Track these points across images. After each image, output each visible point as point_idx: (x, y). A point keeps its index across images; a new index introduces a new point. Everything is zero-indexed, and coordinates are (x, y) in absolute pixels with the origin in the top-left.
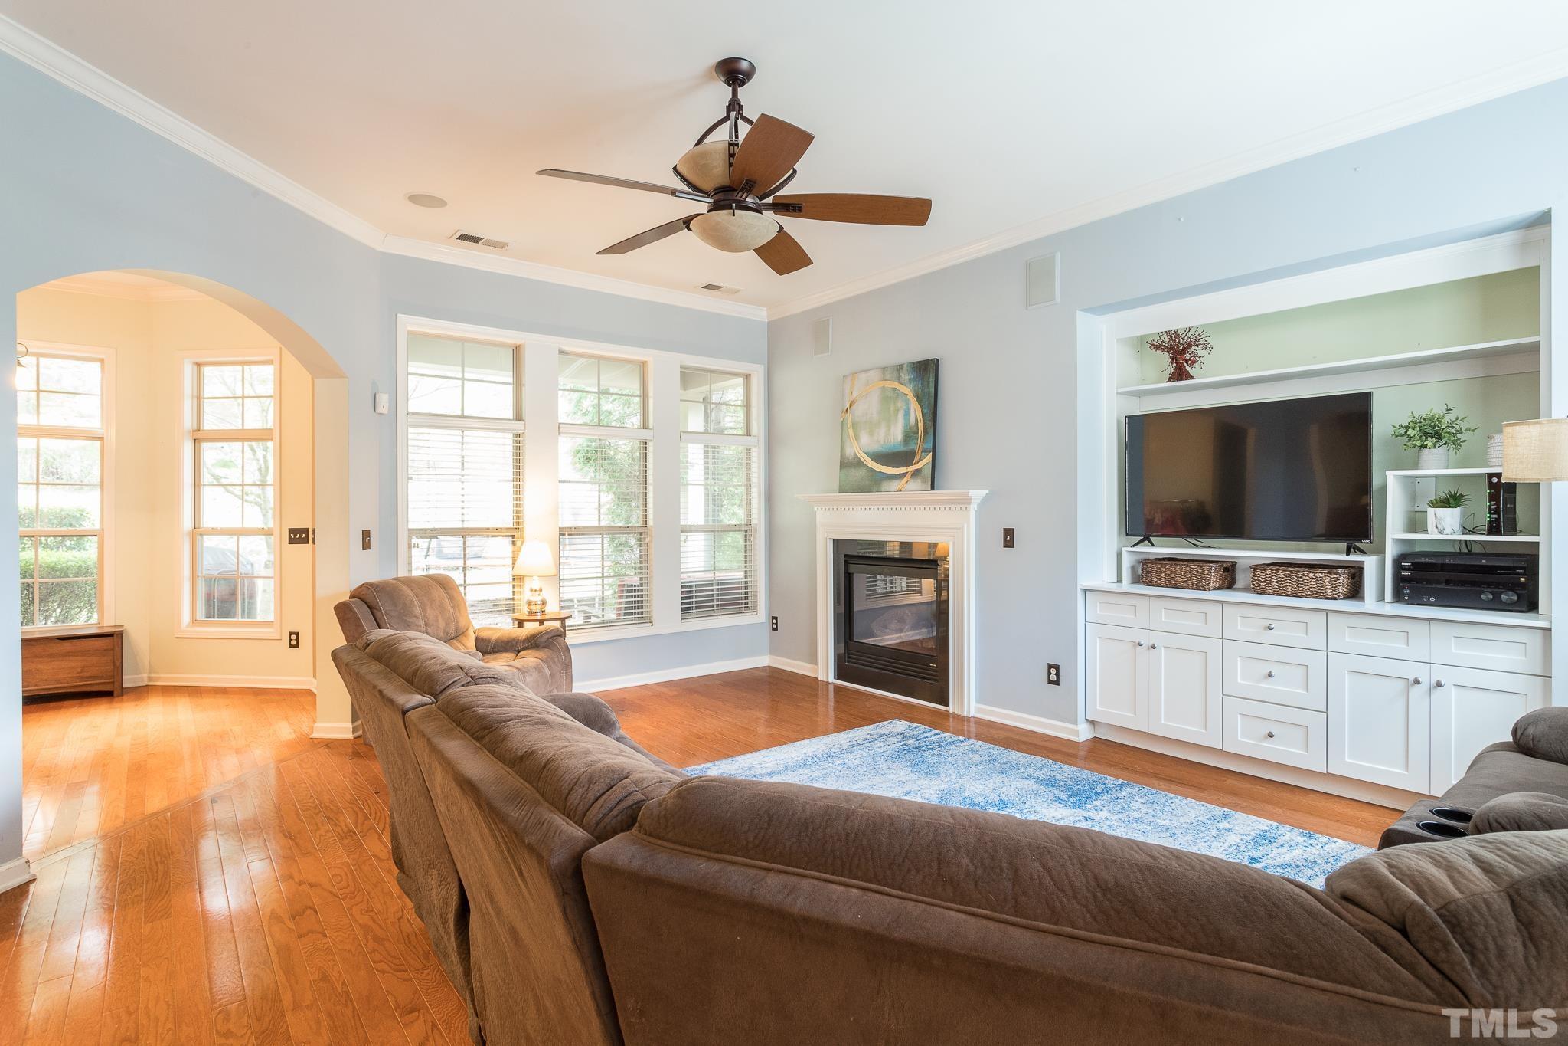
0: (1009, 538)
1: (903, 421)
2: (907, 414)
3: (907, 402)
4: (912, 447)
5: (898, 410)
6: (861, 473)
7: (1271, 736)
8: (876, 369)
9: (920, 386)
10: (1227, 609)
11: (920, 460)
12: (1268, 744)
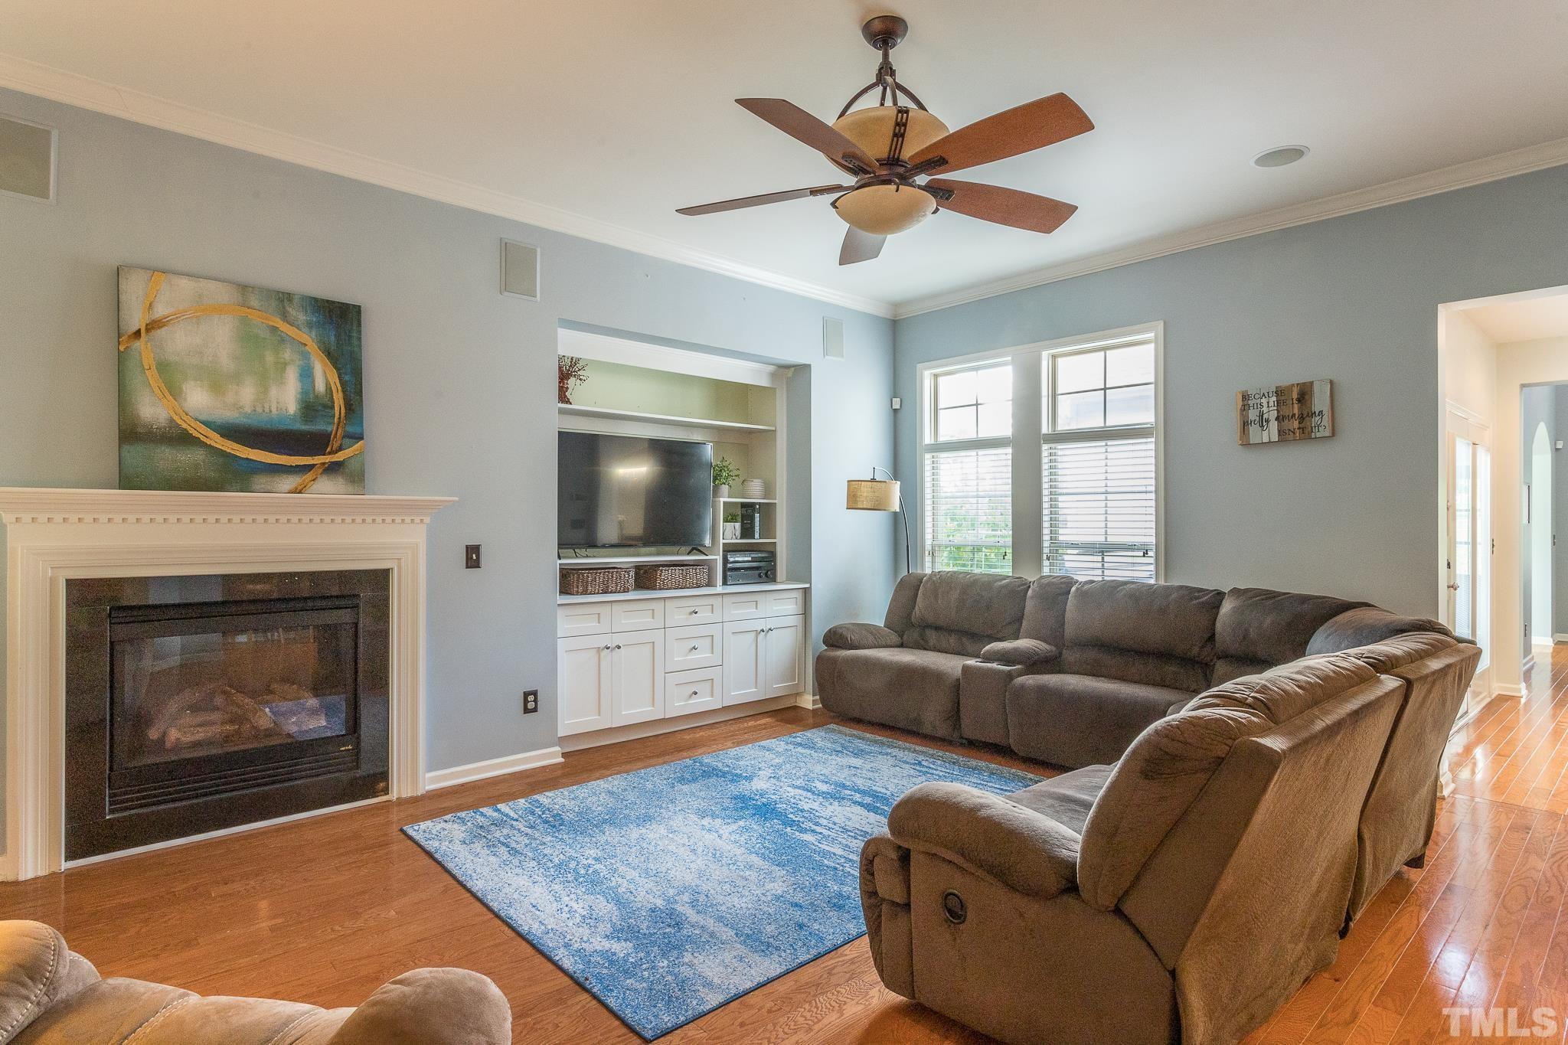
0: (473, 557)
1: (299, 385)
2: (306, 374)
3: (305, 356)
4: (320, 426)
5: (285, 364)
6: (197, 456)
7: (696, 693)
8: (234, 283)
9: (333, 338)
10: (669, 603)
11: (340, 449)
12: (694, 700)
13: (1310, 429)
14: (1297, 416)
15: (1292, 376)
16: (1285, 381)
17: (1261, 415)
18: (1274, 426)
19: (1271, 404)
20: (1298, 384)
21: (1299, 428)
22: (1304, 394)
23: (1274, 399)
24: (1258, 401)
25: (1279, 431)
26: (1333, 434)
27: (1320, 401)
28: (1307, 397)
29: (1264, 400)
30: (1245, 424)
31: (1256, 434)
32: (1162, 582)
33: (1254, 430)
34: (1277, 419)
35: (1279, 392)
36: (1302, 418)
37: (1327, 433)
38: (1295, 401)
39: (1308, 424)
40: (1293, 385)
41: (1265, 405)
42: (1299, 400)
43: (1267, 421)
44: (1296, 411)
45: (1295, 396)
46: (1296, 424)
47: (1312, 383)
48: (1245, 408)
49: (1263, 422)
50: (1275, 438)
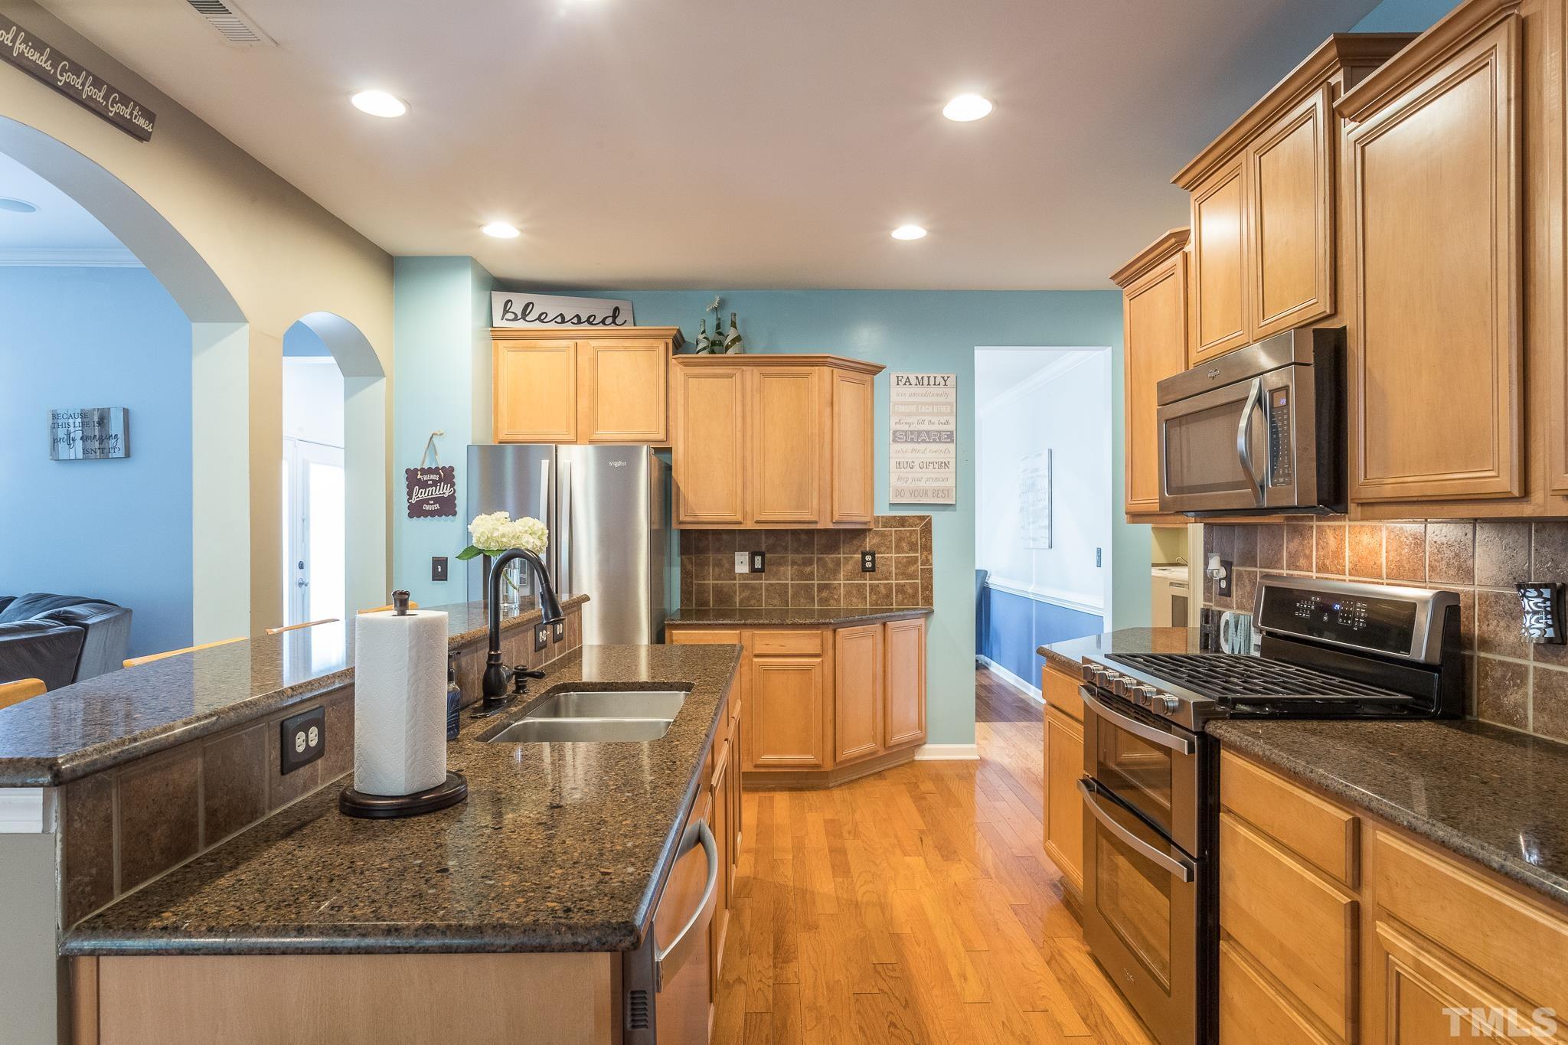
13: (108, 450)
14: (97, 437)
15: (93, 401)
16: (88, 405)
17: (69, 434)
18: (79, 445)
19: (77, 424)
20: (98, 409)
21: (99, 449)
22: (103, 420)
23: (79, 420)
24: (66, 421)
25: (83, 450)
26: (128, 455)
27: (116, 426)
28: (105, 421)
29: (71, 421)
30: (55, 441)
31: (64, 451)
33: (62, 446)
34: (82, 438)
35: (83, 415)
36: (101, 440)
37: (121, 454)
38: (96, 424)
39: (107, 445)
40: (94, 409)
41: (72, 425)
42: (99, 423)
43: (74, 440)
44: (97, 433)
45: (96, 419)
46: (97, 445)
47: (109, 410)
48: (55, 426)
49: (70, 440)
50: (80, 455)
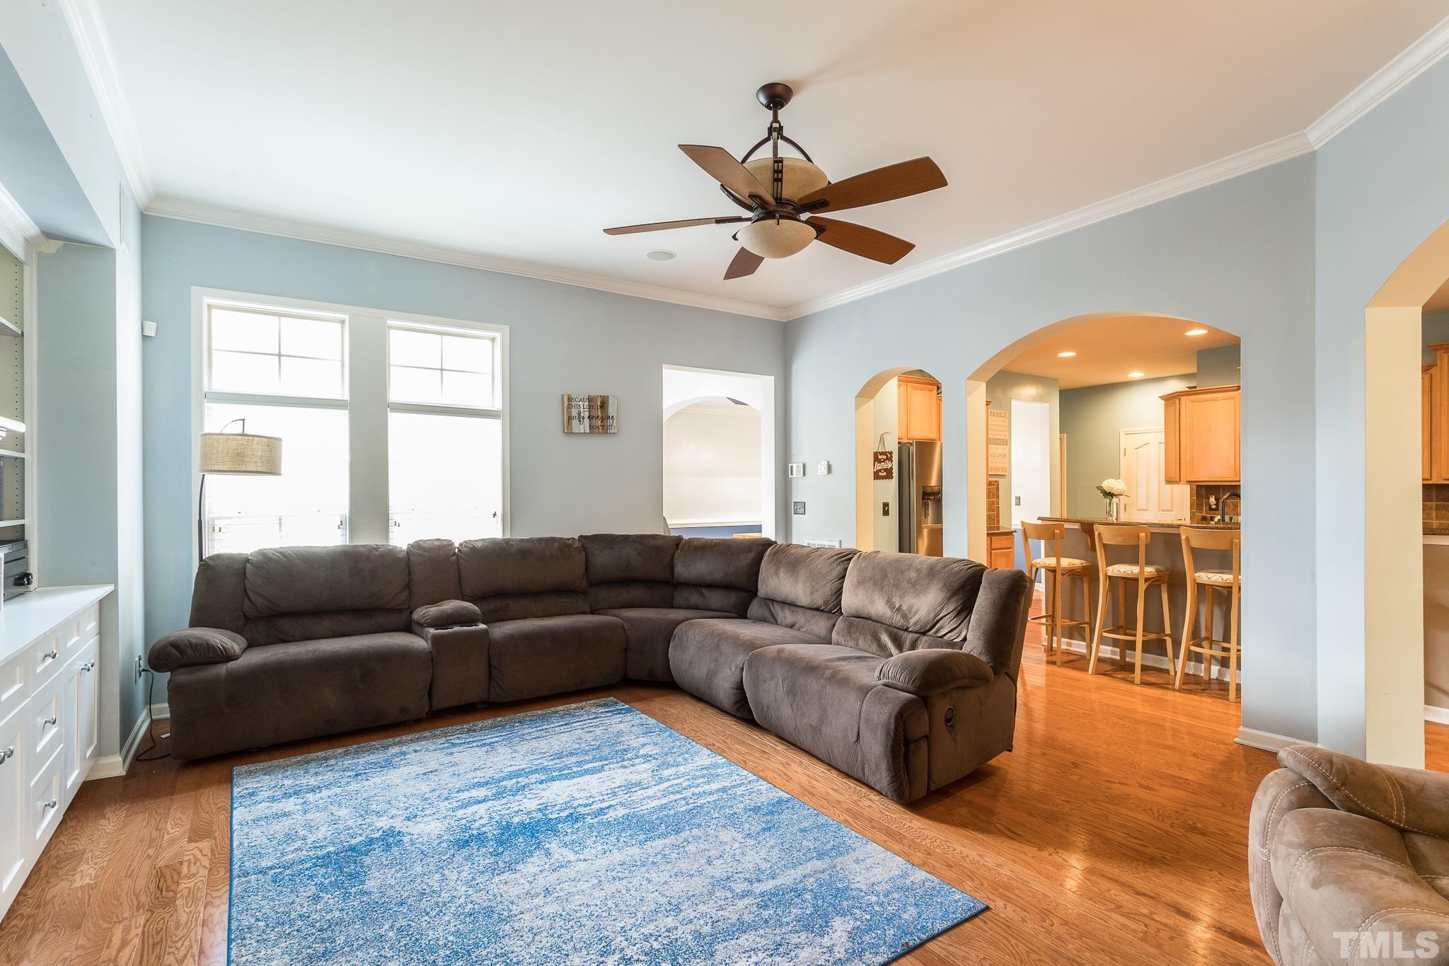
13: (607, 427)
14: (600, 417)
15: (597, 391)
16: (594, 393)
17: (580, 414)
18: (587, 421)
19: (585, 407)
20: (600, 396)
21: (601, 426)
22: (604, 403)
23: (587, 403)
24: (577, 403)
25: (590, 426)
26: (618, 432)
27: (612, 409)
28: (605, 405)
29: (581, 403)
30: (570, 418)
31: (577, 427)
32: (508, 536)
33: (575, 422)
34: (589, 417)
35: (590, 399)
36: (603, 420)
37: (616, 431)
38: (599, 407)
39: (606, 423)
40: (598, 396)
41: (582, 406)
42: (601, 407)
43: (583, 418)
44: (599, 414)
45: (599, 404)
46: (599, 423)
47: (608, 396)
48: (570, 406)
49: (580, 419)
50: (588, 430)
